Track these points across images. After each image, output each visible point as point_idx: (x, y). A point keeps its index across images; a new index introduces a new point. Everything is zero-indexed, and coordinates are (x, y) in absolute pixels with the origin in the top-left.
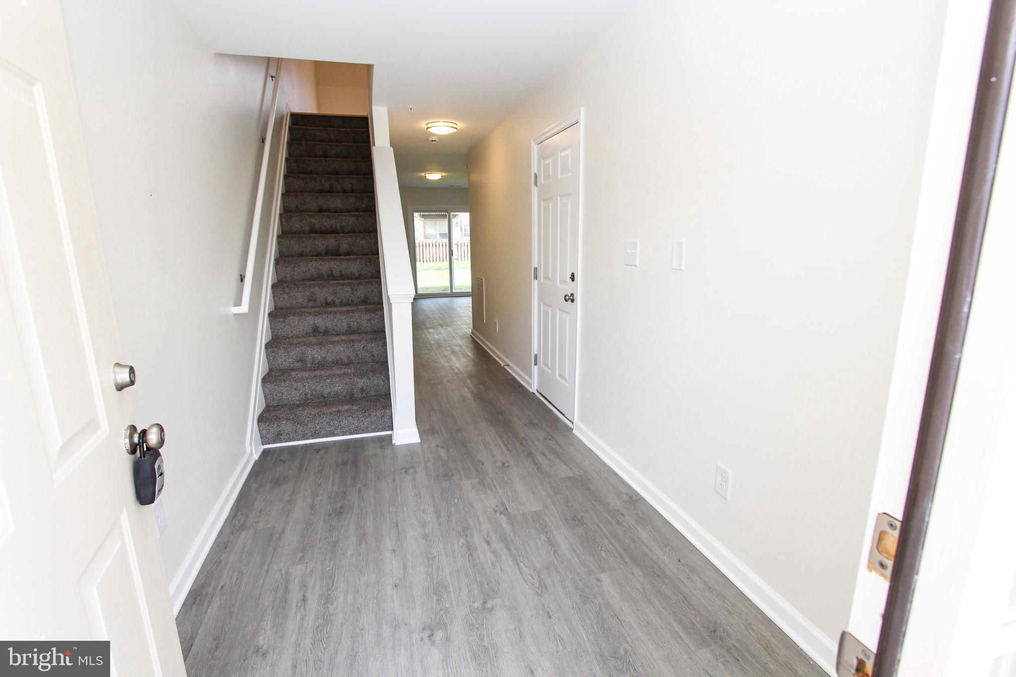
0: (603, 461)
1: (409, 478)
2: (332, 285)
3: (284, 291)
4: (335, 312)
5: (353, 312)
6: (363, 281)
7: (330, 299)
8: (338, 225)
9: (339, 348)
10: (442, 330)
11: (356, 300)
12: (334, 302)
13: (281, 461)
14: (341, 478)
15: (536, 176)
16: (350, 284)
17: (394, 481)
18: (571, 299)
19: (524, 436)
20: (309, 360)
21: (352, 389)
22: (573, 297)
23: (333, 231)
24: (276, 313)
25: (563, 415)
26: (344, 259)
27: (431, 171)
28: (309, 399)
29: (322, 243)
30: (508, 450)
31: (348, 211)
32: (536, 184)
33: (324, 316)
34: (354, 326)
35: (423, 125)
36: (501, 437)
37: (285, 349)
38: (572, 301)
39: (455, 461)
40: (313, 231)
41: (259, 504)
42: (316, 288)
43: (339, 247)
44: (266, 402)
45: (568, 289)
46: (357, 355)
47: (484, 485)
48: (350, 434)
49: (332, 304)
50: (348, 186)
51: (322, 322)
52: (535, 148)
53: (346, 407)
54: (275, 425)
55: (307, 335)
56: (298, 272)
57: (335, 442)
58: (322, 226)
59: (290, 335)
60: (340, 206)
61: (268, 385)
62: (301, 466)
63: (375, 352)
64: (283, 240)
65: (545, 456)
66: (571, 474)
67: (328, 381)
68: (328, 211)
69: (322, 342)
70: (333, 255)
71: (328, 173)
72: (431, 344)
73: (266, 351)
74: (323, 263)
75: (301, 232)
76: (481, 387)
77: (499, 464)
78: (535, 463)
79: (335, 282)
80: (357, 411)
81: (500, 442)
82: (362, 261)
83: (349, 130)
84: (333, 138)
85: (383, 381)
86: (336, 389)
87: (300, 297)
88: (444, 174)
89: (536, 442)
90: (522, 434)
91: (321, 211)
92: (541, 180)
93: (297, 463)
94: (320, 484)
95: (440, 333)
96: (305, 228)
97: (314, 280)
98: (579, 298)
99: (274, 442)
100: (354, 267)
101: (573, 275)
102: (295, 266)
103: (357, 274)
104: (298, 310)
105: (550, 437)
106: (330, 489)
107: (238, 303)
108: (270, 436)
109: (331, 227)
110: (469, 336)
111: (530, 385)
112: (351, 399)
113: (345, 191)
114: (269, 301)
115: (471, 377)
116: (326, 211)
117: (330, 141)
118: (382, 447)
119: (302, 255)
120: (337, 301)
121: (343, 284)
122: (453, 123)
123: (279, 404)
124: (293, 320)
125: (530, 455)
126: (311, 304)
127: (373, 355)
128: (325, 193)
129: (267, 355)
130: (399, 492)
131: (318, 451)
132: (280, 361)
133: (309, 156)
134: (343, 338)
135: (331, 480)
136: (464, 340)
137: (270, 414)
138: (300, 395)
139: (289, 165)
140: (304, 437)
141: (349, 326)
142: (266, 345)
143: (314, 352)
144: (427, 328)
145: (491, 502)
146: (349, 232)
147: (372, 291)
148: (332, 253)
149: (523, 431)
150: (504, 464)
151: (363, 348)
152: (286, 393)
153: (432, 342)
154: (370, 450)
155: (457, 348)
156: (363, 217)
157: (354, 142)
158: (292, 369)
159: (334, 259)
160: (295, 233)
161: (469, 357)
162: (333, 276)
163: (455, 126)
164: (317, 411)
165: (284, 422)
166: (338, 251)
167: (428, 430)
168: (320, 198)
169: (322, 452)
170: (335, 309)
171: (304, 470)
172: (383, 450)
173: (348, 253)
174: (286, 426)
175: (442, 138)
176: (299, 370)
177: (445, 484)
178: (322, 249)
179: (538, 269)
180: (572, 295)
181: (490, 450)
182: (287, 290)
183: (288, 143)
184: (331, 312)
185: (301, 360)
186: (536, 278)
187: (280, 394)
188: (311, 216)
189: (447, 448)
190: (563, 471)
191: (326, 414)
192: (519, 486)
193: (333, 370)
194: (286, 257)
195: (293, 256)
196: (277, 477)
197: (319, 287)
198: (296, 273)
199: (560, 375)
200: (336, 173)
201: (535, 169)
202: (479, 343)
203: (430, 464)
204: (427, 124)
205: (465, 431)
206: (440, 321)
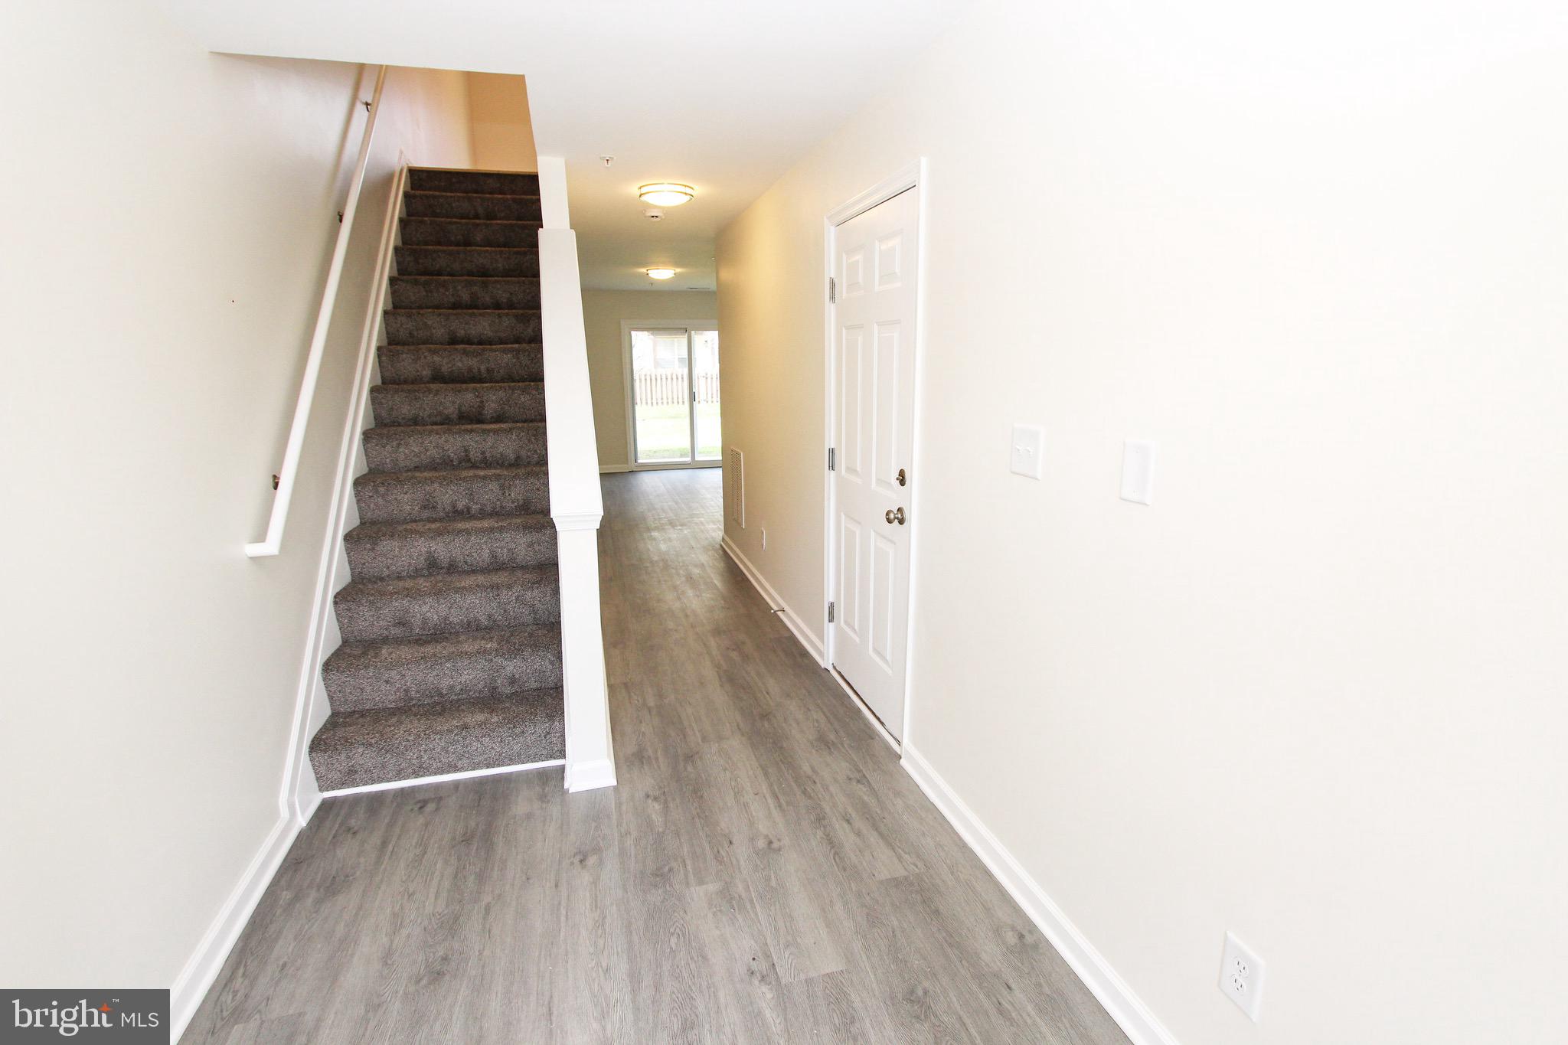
0: (960, 838)
1: (586, 878)
2: (464, 479)
3: (377, 492)
4: (468, 532)
5: (501, 529)
6: (521, 471)
7: (460, 505)
8: (483, 367)
9: (472, 600)
10: (673, 534)
11: (509, 505)
12: (469, 509)
13: (349, 829)
14: (456, 877)
15: (833, 284)
16: (498, 477)
17: (557, 886)
18: (898, 518)
19: (809, 772)
20: (417, 621)
21: (493, 679)
22: (902, 515)
23: (472, 378)
24: (358, 535)
25: (882, 723)
26: (489, 431)
27: (657, 264)
28: (412, 699)
29: (451, 401)
30: (780, 806)
31: (502, 342)
32: (833, 298)
33: (447, 539)
34: (504, 555)
35: (633, 190)
36: (766, 774)
37: (372, 603)
38: (901, 522)
39: (678, 834)
40: (438, 378)
41: (284, 948)
42: (436, 485)
43: (482, 406)
44: (331, 706)
45: (894, 498)
46: (505, 611)
47: (730, 900)
48: (488, 767)
49: (465, 514)
50: (502, 295)
51: (443, 549)
52: (831, 234)
53: (480, 717)
54: (343, 757)
55: (416, 574)
56: (405, 454)
57: (456, 785)
58: (454, 368)
59: (386, 572)
60: (488, 333)
61: (335, 676)
62: (384, 843)
63: (538, 605)
64: (381, 396)
65: (848, 821)
66: (901, 872)
67: (448, 665)
68: (468, 341)
69: (440, 591)
70: (471, 422)
71: (470, 274)
72: (652, 562)
73: (335, 608)
74: (451, 439)
75: (416, 381)
76: (734, 655)
77: (761, 844)
78: (831, 842)
79: (471, 473)
80: (499, 725)
81: (764, 788)
82: (522, 434)
83: (509, 196)
84: (480, 210)
85: (552, 663)
86: (463, 680)
87: (405, 500)
88: (678, 270)
89: (831, 788)
90: (806, 768)
91: (453, 341)
92: (842, 291)
93: (376, 839)
94: (414, 893)
95: (670, 540)
96: (424, 373)
97: (435, 469)
98: (913, 516)
99: (343, 785)
100: (506, 444)
101: (902, 473)
102: (399, 444)
103: (512, 456)
104: (400, 528)
105: (858, 775)
106: (429, 909)
107: (261, 536)
108: (335, 775)
109: (470, 370)
110: (718, 546)
111: (821, 654)
112: (489, 700)
113: (497, 306)
114: (347, 512)
115: (717, 632)
116: (462, 342)
117: (477, 217)
118: (543, 798)
119: (415, 421)
120: (475, 507)
121: (484, 478)
122: (686, 186)
123: (357, 709)
124: (389, 546)
125: (820, 820)
126: (426, 514)
127: (535, 612)
128: (462, 308)
129: (338, 615)
130: (563, 918)
131: (423, 804)
132: (362, 624)
133: (439, 243)
134: (481, 579)
135: (435, 882)
136: (710, 553)
137: (334, 735)
138: (395, 692)
139: (401, 259)
140: (400, 775)
141: (494, 556)
142: (335, 597)
143: (425, 609)
144: (648, 530)
145: (745, 945)
146: (502, 380)
147: (538, 490)
148: (471, 418)
149: (808, 759)
150: (770, 842)
151: (517, 598)
152: (369, 689)
153: (656, 558)
154: (521, 805)
155: (696, 571)
156: (527, 353)
157: (519, 219)
158: (385, 640)
159: (471, 431)
160: (406, 382)
161: (718, 589)
162: (469, 460)
163: (689, 191)
164: (423, 727)
165: (360, 750)
166: (480, 414)
167: (633, 755)
168: (452, 318)
169: (431, 807)
170: (468, 525)
171: (388, 854)
172: (544, 805)
173: (499, 419)
174: (363, 757)
175: (669, 212)
176: (398, 641)
177: (656, 896)
178: (451, 410)
179: (836, 452)
180: (900, 510)
181: (746, 805)
182: (382, 489)
183: (401, 220)
184: (460, 532)
185: (401, 623)
186: (832, 467)
187: (358, 690)
188: (433, 352)
189: (666, 802)
190: (885, 864)
191: (440, 733)
192: (802, 906)
193: (458, 642)
194: (386, 425)
195: (399, 425)
196: (334, 873)
197: (441, 484)
198: (402, 456)
199: (875, 650)
200: (484, 273)
201: (831, 271)
202: (733, 560)
203: (629, 842)
204: (640, 188)
205: (701, 758)
206: (671, 515)
